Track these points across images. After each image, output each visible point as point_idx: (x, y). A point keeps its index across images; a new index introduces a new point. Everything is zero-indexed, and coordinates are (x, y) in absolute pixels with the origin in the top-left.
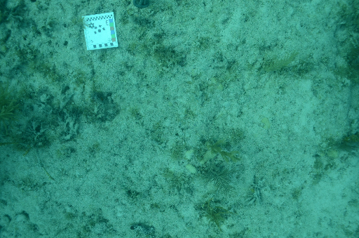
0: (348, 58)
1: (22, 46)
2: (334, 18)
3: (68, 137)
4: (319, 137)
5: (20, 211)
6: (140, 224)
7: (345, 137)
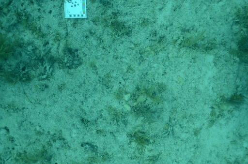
0: (239, 44)
1: (19, 10)
2: (232, 16)
3: (44, 77)
4: (215, 94)
5: (3, 127)
6: (87, 144)
7: (232, 96)
